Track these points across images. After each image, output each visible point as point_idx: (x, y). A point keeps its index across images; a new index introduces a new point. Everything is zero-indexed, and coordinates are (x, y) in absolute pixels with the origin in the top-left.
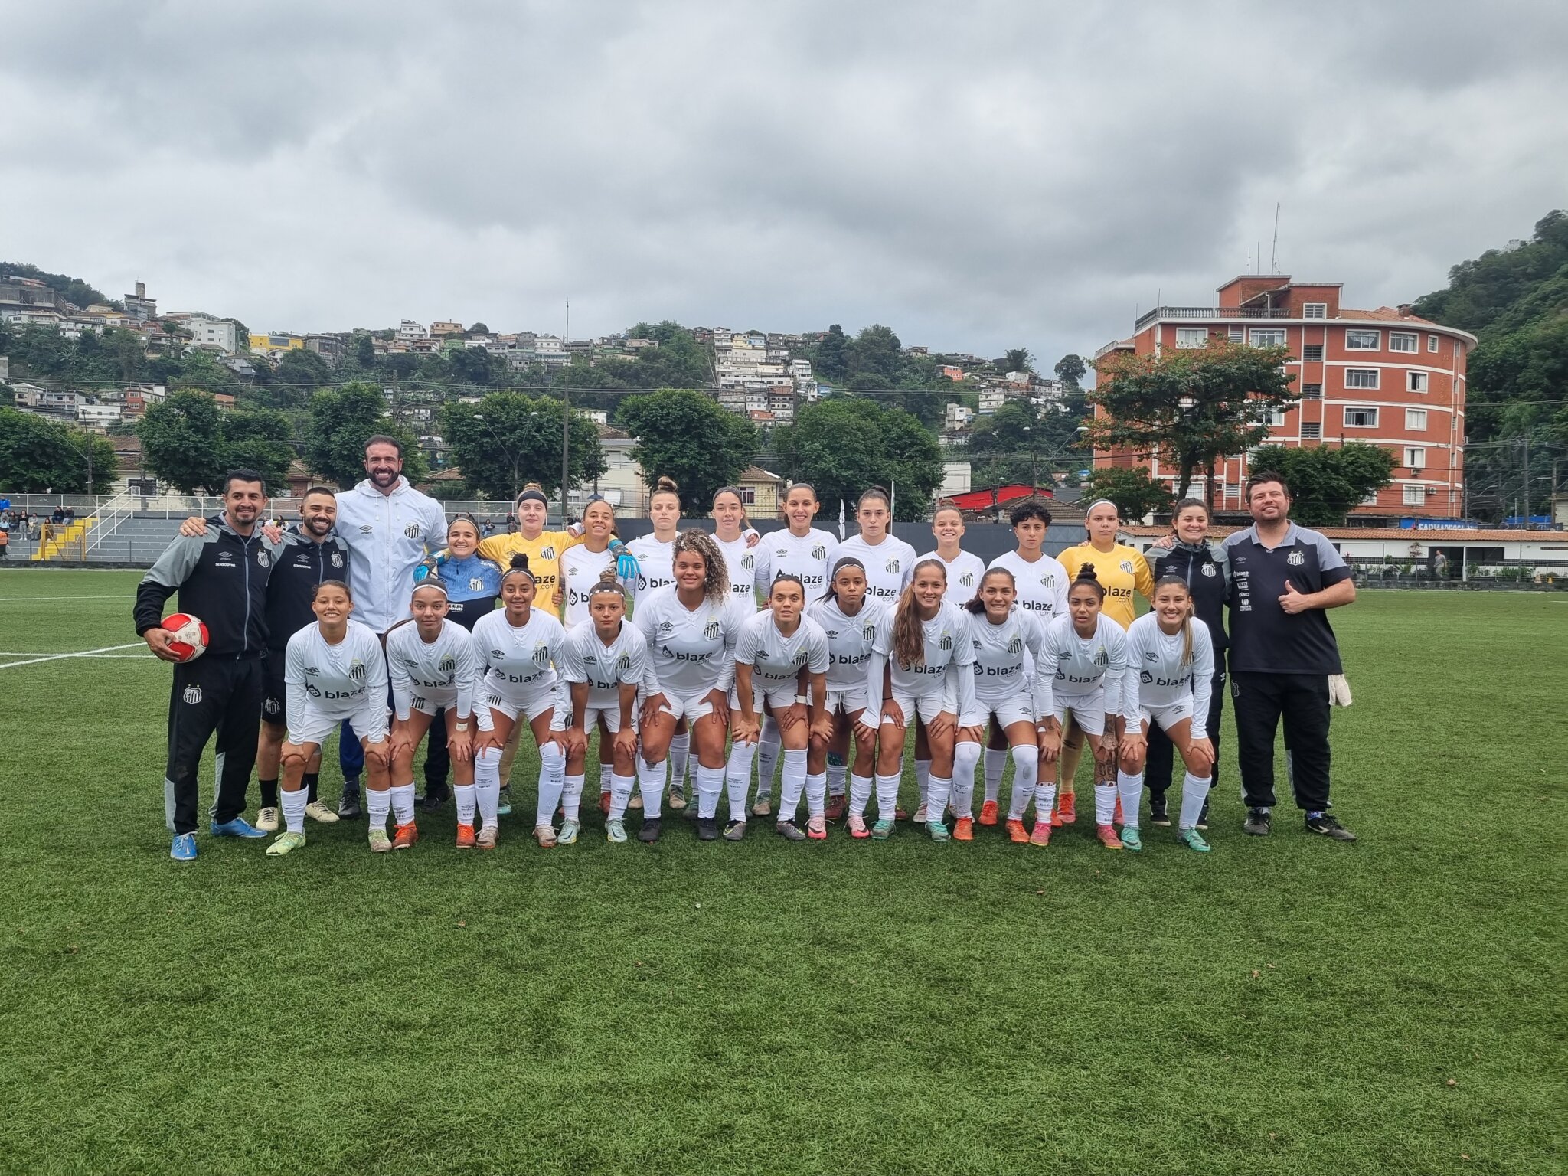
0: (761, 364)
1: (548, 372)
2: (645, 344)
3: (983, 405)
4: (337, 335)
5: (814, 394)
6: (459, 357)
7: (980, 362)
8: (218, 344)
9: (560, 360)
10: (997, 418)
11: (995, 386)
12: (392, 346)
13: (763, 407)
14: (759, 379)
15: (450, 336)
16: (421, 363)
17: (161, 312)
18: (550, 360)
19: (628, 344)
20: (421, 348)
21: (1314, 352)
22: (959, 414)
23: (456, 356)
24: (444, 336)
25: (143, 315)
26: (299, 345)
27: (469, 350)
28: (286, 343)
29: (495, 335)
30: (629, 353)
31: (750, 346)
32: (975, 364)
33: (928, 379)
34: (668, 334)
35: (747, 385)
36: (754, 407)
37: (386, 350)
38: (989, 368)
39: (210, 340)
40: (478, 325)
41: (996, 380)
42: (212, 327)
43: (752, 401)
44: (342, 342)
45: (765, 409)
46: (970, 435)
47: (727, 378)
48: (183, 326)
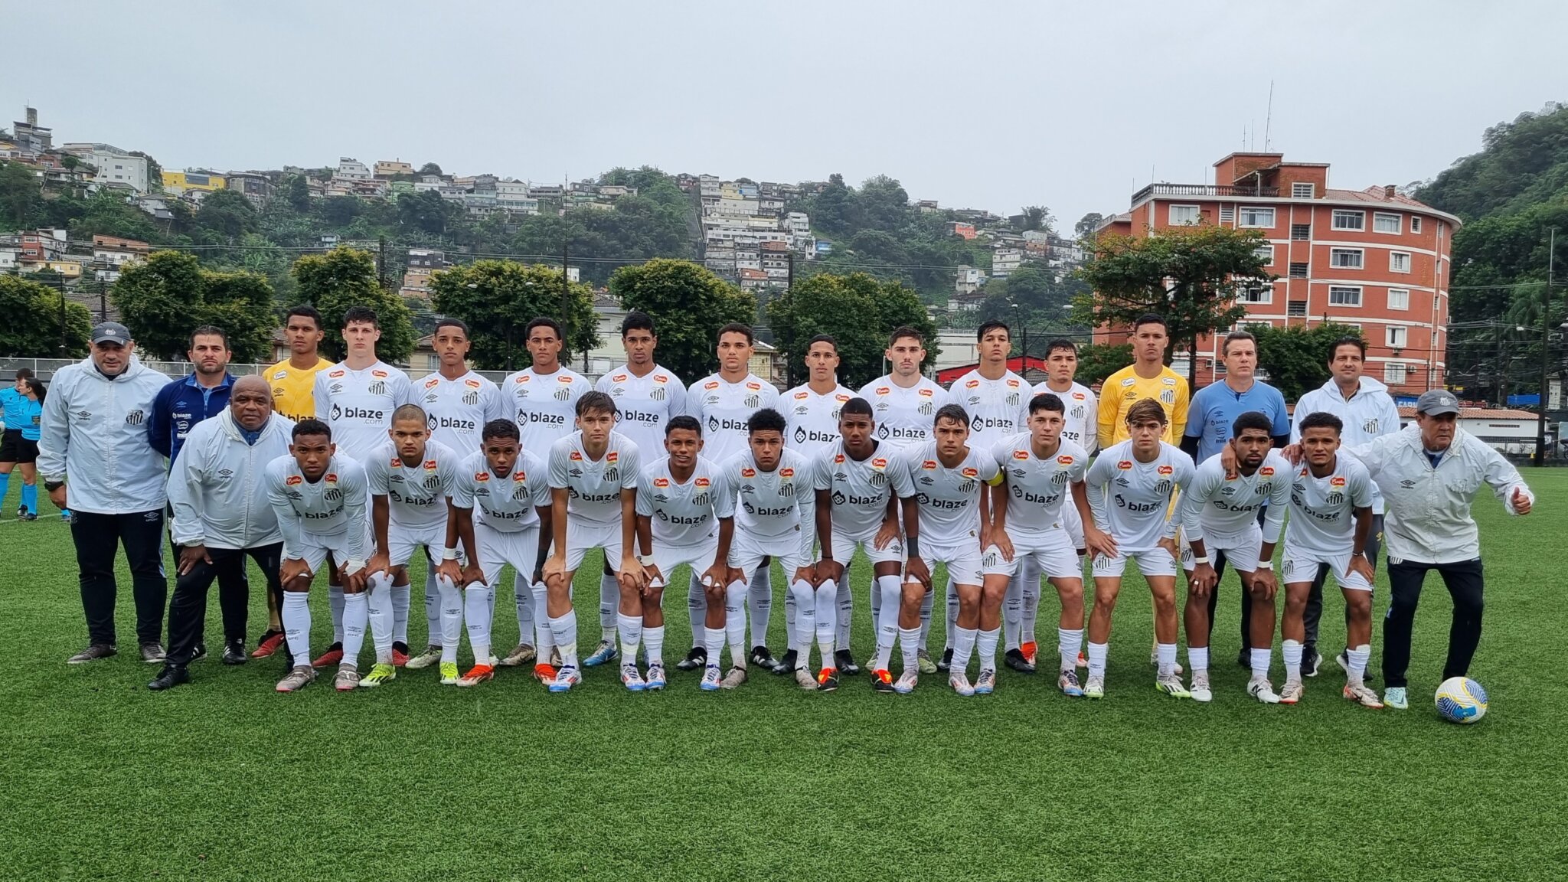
0: (753, 216)
1: (512, 221)
2: (622, 191)
3: (996, 267)
4: (264, 174)
5: (811, 252)
6: (409, 203)
7: (995, 219)
8: (128, 182)
9: (525, 208)
10: (1011, 282)
11: (1009, 247)
12: (330, 188)
13: (756, 266)
14: (751, 234)
15: (398, 177)
16: (364, 207)
17: (57, 144)
18: (514, 207)
19: (602, 190)
20: (364, 190)
21: (1301, 231)
22: (972, 277)
23: (405, 201)
24: (389, 177)
25: (36, 148)
26: (221, 184)
27: (420, 194)
28: (206, 182)
29: (449, 178)
30: (604, 201)
31: (741, 196)
32: (989, 221)
33: (937, 238)
34: (649, 180)
35: (738, 240)
36: (746, 265)
37: (323, 193)
38: (1004, 227)
39: (117, 177)
40: (430, 166)
41: (1011, 239)
42: (119, 162)
43: (743, 258)
44: (271, 181)
45: (757, 267)
46: (983, 301)
47: (715, 231)
48: (83, 161)
